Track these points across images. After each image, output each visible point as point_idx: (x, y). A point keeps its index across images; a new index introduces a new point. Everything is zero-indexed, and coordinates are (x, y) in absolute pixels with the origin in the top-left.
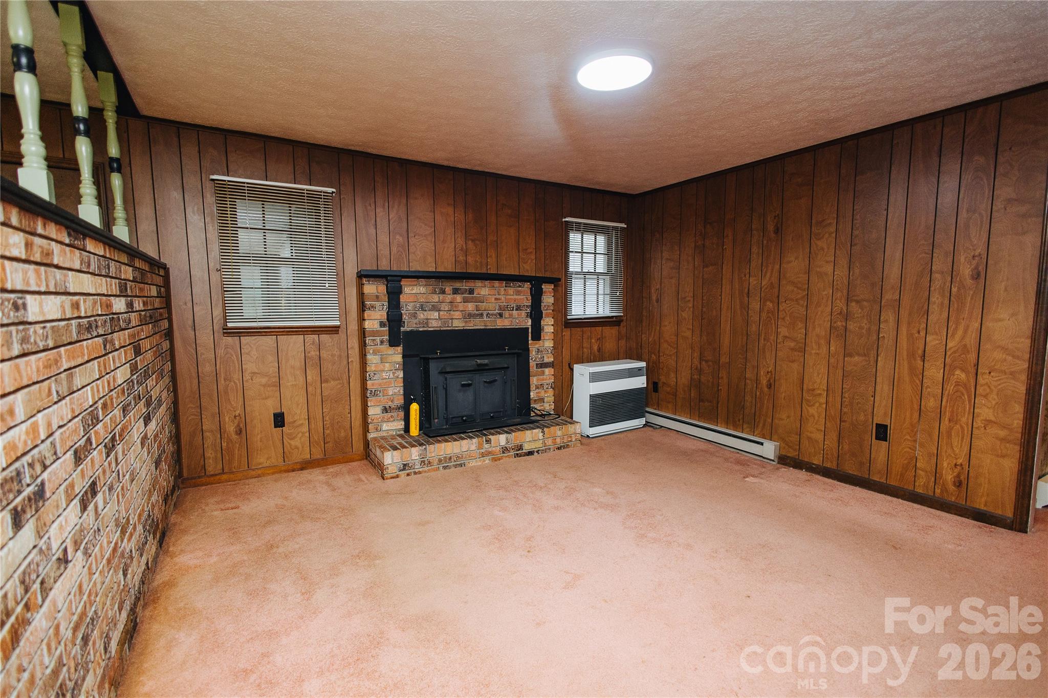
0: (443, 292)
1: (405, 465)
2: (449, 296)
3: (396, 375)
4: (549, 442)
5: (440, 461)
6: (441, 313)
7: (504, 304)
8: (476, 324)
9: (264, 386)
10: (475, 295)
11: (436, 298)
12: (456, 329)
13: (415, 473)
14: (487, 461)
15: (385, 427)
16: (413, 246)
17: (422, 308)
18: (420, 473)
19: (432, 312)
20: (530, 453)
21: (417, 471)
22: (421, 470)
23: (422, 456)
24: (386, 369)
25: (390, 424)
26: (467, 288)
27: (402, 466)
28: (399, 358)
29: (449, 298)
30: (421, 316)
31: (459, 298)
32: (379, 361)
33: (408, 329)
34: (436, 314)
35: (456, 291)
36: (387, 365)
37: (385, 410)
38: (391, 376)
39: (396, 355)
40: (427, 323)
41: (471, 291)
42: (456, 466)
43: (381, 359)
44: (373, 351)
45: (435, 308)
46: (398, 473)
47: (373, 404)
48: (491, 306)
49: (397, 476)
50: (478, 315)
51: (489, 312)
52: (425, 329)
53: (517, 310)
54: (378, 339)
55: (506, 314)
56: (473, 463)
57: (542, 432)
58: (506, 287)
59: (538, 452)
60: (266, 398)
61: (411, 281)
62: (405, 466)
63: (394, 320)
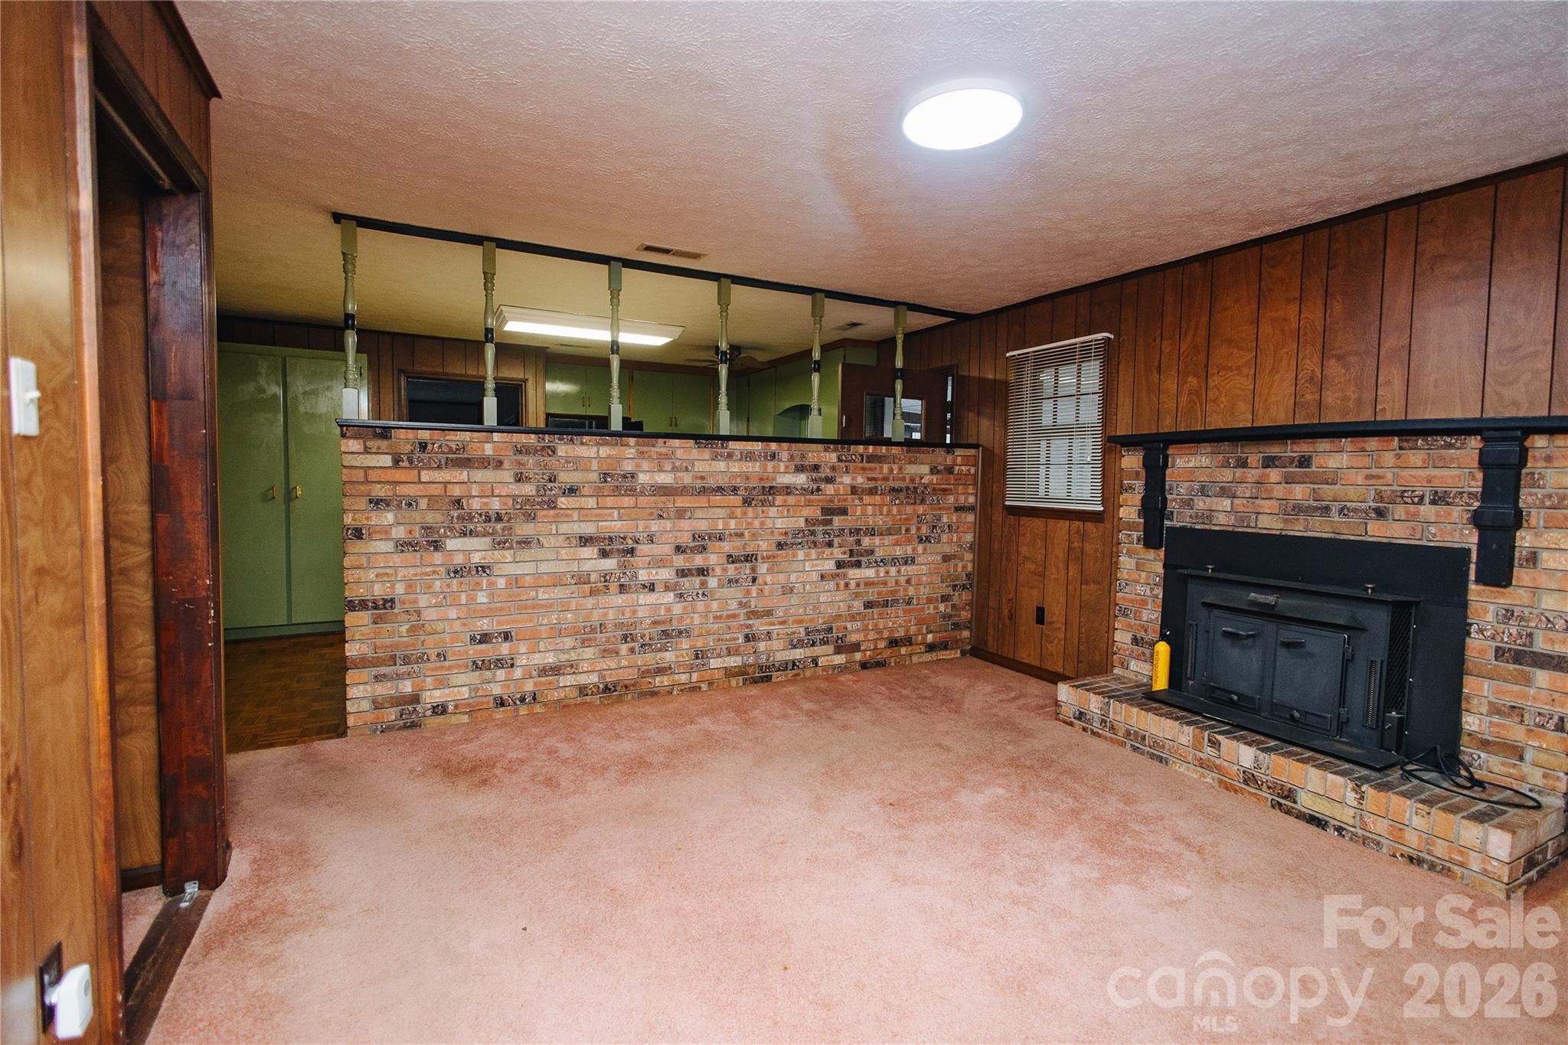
0: (1243, 464)
1: (1081, 713)
2: (1253, 471)
3: (1154, 593)
4: (1380, 827)
5: (1128, 734)
6: (1236, 501)
7: (1395, 488)
8: (1318, 528)
9: (1032, 573)
10: (1314, 469)
11: (1227, 475)
12: (1264, 532)
13: (1093, 733)
14: (1210, 778)
15: (1134, 665)
16: (1215, 390)
17: (1203, 492)
18: (1099, 735)
19: (1220, 499)
20: (1316, 821)
21: (1095, 730)
22: (1100, 732)
23: (1103, 713)
24: (1142, 581)
25: (1140, 664)
26: (1295, 455)
27: (1077, 713)
28: (1159, 568)
29: (1252, 474)
30: (1201, 504)
31: (1274, 474)
32: (1134, 567)
33: (1178, 525)
34: (1226, 503)
35: (1269, 462)
36: (1144, 575)
37: (1136, 641)
38: (1148, 592)
39: (1155, 562)
40: (1210, 517)
41: (1305, 462)
42: (1152, 756)
43: (1137, 564)
44: (1127, 551)
45: (1225, 492)
46: (1073, 720)
47: (1120, 627)
48: (1352, 492)
49: (1071, 724)
50: (1316, 509)
51: (1348, 504)
52: (1207, 527)
53: (1433, 502)
54: (1135, 534)
55: (1399, 511)
56: (1181, 768)
57: (1353, 789)
58: (1401, 448)
59: (1340, 830)
60: (1031, 588)
61: (1187, 448)
62: (1081, 716)
63: (1154, 506)
